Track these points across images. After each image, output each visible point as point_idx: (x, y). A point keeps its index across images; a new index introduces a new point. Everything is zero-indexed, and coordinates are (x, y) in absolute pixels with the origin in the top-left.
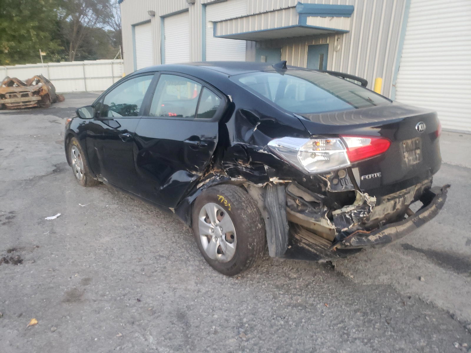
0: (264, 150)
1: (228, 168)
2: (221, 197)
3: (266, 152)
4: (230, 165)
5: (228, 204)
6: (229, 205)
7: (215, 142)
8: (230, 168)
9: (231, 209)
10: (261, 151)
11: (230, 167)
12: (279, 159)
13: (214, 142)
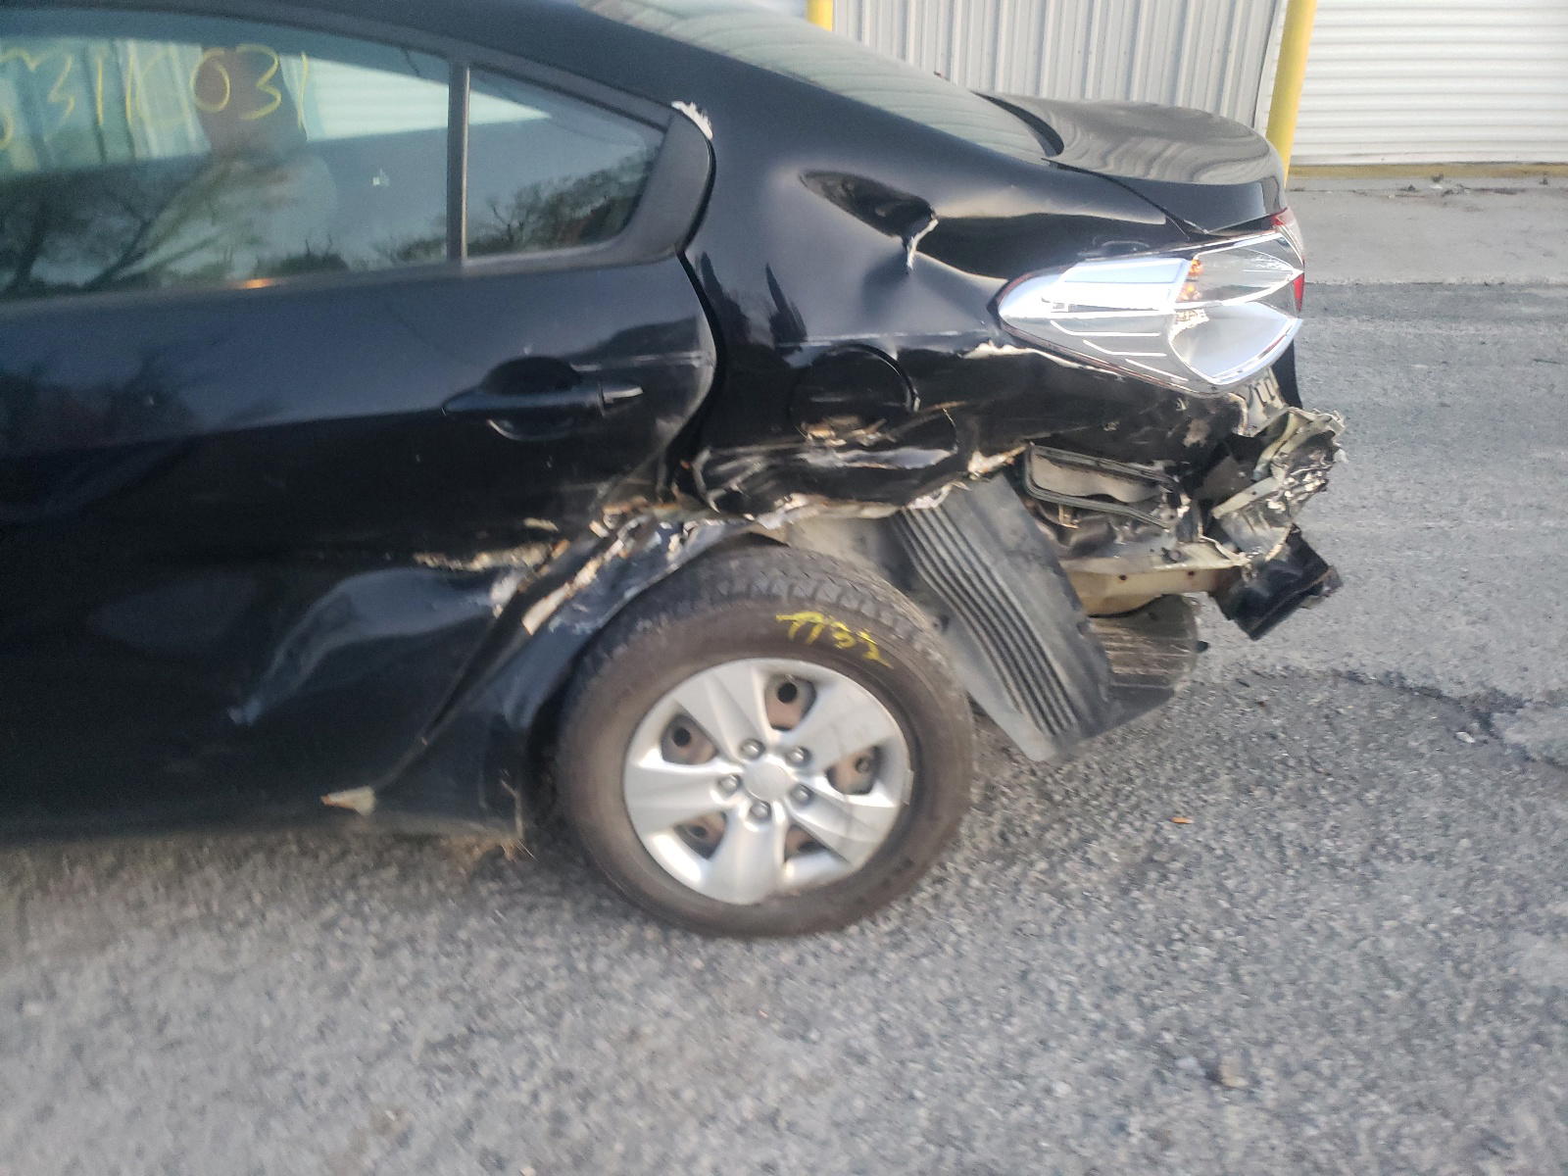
0: (1000, 345)
1: (739, 479)
2: (801, 617)
3: (1009, 350)
4: (749, 460)
5: (854, 635)
6: (864, 635)
7: (696, 363)
8: (749, 473)
9: (882, 651)
10: (985, 350)
11: (744, 468)
12: (1075, 365)
13: (691, 368)
